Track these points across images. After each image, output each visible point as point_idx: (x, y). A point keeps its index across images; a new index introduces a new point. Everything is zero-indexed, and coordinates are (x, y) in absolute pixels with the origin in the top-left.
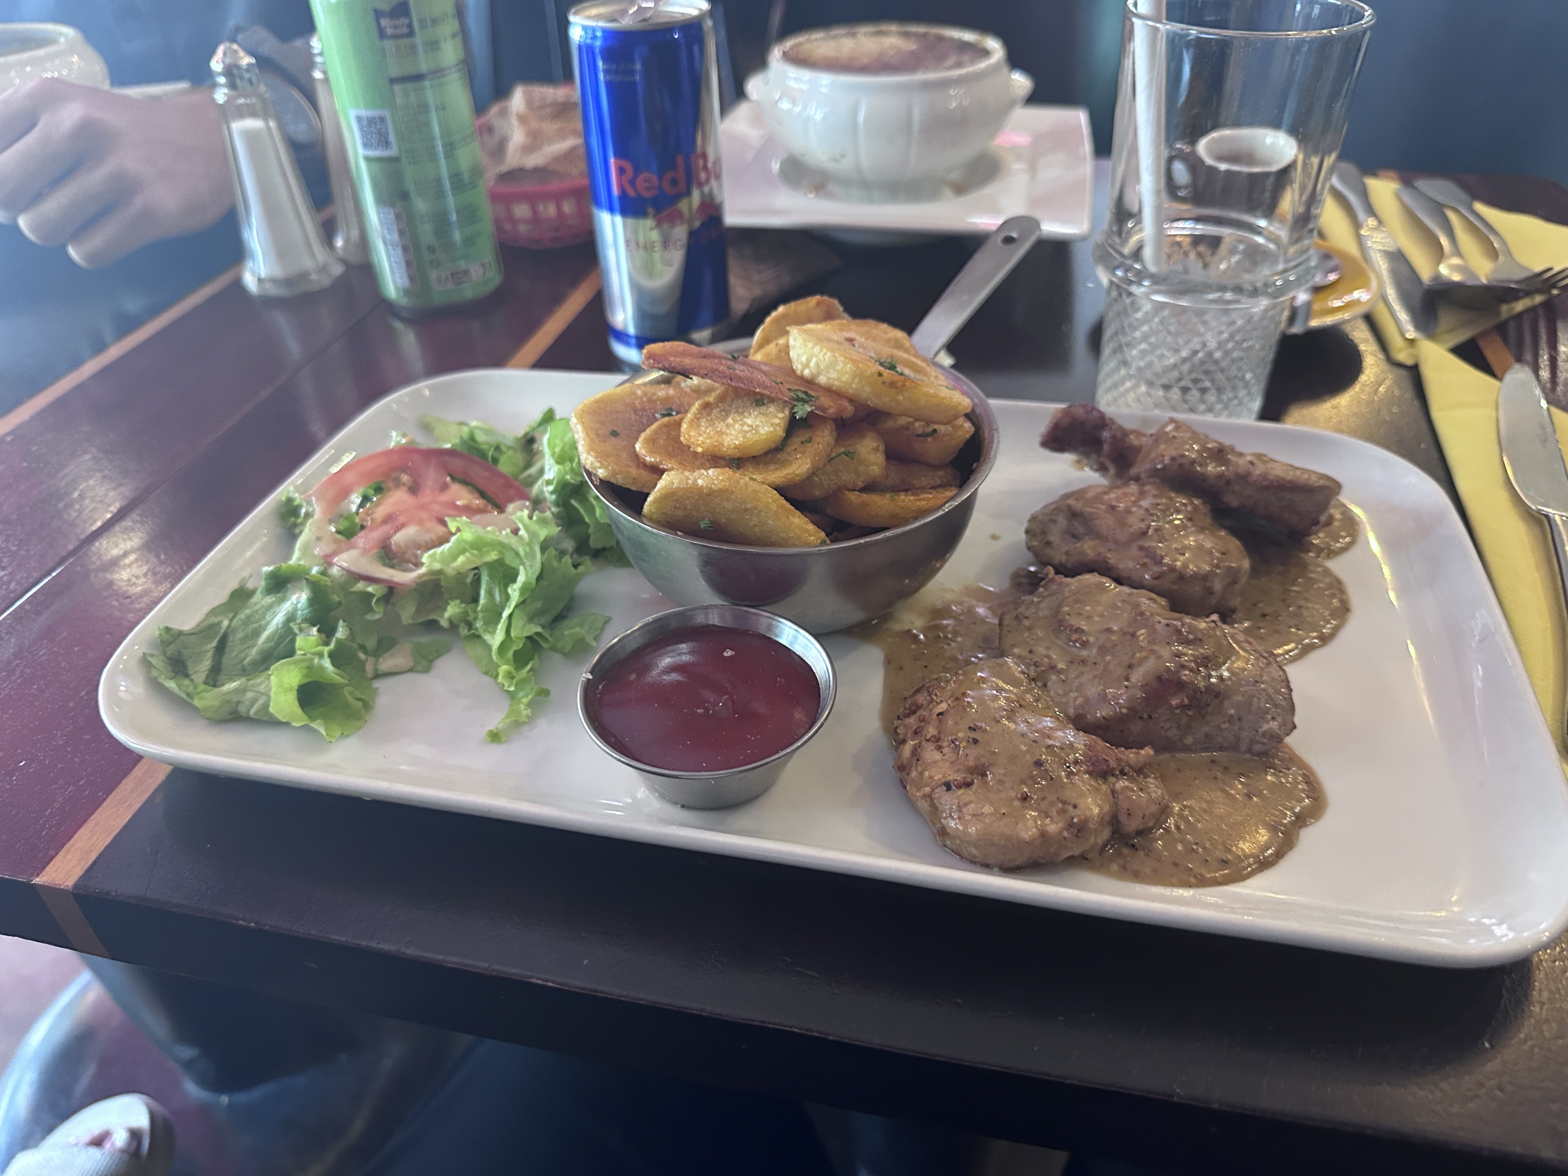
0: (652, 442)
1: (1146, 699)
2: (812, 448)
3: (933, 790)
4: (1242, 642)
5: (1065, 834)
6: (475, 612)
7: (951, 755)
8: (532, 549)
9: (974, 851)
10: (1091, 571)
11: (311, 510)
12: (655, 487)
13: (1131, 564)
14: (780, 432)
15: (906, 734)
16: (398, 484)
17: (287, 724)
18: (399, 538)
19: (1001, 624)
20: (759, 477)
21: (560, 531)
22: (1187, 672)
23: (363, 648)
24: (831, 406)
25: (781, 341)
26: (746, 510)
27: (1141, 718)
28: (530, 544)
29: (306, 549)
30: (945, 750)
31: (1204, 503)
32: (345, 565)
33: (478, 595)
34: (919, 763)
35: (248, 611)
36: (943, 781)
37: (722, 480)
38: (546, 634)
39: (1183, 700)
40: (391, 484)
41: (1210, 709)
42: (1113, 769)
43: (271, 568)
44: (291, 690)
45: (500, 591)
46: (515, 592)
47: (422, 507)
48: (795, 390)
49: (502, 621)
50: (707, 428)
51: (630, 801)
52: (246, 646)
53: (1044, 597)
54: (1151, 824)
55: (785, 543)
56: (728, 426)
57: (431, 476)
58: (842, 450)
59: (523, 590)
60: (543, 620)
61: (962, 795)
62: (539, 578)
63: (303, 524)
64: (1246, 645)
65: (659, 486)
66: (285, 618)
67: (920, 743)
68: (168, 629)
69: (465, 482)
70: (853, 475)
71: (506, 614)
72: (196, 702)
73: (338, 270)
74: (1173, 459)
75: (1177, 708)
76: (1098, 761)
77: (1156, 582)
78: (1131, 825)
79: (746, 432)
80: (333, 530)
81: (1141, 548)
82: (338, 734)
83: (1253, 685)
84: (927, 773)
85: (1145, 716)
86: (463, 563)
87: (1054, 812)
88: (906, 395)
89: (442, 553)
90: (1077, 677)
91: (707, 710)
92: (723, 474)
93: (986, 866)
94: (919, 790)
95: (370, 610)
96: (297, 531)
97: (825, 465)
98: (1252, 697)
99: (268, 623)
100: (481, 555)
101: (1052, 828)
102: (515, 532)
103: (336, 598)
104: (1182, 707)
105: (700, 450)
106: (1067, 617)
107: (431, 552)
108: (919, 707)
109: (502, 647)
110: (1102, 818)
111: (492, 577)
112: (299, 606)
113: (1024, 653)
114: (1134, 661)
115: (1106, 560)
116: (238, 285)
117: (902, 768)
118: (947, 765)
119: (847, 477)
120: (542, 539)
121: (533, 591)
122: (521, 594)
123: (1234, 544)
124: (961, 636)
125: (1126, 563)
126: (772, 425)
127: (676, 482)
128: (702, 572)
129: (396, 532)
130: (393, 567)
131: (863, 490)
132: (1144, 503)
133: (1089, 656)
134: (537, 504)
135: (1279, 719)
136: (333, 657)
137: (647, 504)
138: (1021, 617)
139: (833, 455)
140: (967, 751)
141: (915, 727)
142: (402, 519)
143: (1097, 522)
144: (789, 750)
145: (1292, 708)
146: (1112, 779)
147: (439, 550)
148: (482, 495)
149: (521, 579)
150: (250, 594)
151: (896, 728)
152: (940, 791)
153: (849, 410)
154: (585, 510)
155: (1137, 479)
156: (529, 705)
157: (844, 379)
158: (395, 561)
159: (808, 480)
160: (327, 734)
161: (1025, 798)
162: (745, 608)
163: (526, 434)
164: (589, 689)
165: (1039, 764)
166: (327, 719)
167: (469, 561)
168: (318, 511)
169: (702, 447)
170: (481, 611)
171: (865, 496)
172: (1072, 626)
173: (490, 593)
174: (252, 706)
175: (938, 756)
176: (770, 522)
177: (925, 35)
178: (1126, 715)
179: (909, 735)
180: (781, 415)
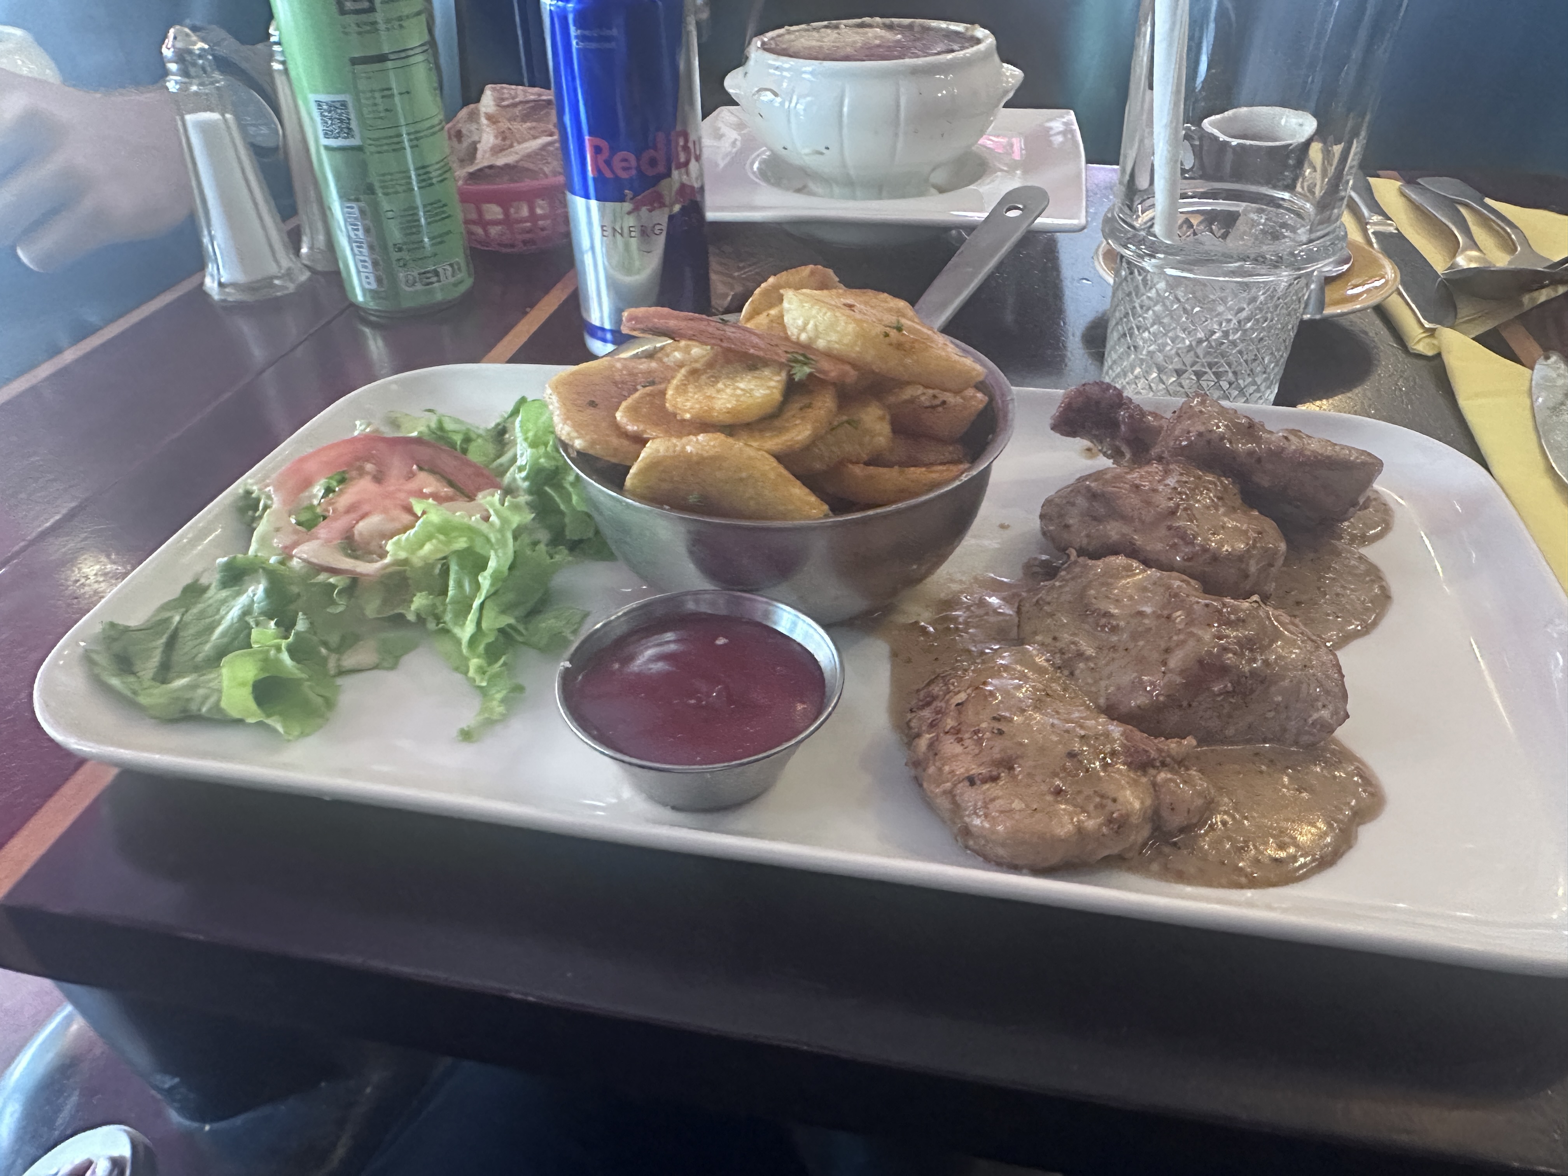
0: (634, 412)
1: (1186, 686)
2: (812, 414)
3: (955, 785)
4: (1288, 624)
5: (1104, 830)
6: (444, 604)
7: (973, 747)
8: (503, 536)
9: (1001, 851)
10: (1116, 553)
11: (269, 502)
12: (638, 457)
13: (1159, 546)
14: (777, 396)
15: (920, 727)
16: (362, 472)
17: (239, 722)
18: (363, 527)
19: (1019, 612)
20: (755, 444)
21: (534, 519)
22: (1230, 655)
23: (325, 644)
24: (832, 371)
25: (773, 312)
26: (741, 480)
27: (1181, 706)
28: (501, 530)
29: (265, 541)
30: (967, 742)
31: (1234, 483)
32: (305, 556)
33: (447, 586)
34: (937, 757)
35: (200, 606)
36: (966, 775)
37: (714, 446)
38: (521, 628)
39: (1226, 686)
40: (354, 473)
41: (1254, 696)
42: (1154, 759)
43: (226, 559)
44: (243, 684)
45: (470, 582)
46: (485, 580)
47: (388, 496)
48: (792, 352)
49: (472, 611)
50: (695, 393)
51: (614, 801)
52: (198, 641)
53: (1067, 581)
54: (1194, 821)
55: (784, 516)
56: (718, 391)
57: (397, 466)
58: (845, 418)
59: (496, 577)
60: (517, 613)
61: (988, 789)
62: (511, 568)
63: (261, 517)
64: (1291, 627)
65: (642, 455)
66: (240, 612)
67: (937, 736)
68: (112, 625)
69: (433, 471)
70: (857, 447)
71: (476, 603)
72: (143, 700)
73: (305, 276)
74: (1200, 434)
75: (1220, 694)
76: (1137, 751)
77: (1187, 564)
78: (1175, 821)
79: (739, 396)
80: (293, 521)
81: (1170, 528)
82: (296, 733)
83: (1302, 670)
84: (947, 768)
85: (1185, 704)
86: (432, 552)
87: (1091, 808)
88: (915, 357)
89: (407, 539)
90: (1107, 664)
91: (699, 700)
92: (716, 439)
93: (1014, 868)
94: (938, 786)
95: (333, 603)
96: (254, 525)
97: (826, 433)
98: (1300, 682)
99: (223, 618)
100: (449, 542)
101: (1091, 824)
102: (486, 519)
103: (295, 589)
104: (1226, 693)
105: (688, 416)
106: (1094, 601)
107: (395, 538)
108: (934, 698)
109: (473, 641)
110: (1145, 813)
111: (462, 567)
112: (255, 599)
113: (1049, 640)
114: (1173, 644)
115: (1134, 541)
116: (200, 290)
117: (917, 764)
118: (969, 758)
119: (849, 448)
120: (514, 525)
121: (505, 580)
122: (492, 585)
123: (1269, 526)
124: (973, 627)
125: (1155, 545)
126: (769, 388)
127: (662, 449)
128: (691, 553)
129: (357, 522)
130: (356, 558)
131: (868, 464)
132: (1171, 481)
133: (1119, 641)
134: (509, 491)
135: (1331, 707)
136: (292, 651)
137: (629, 476)
138: (1041, 602)
139: (836, 423)
140: (991, 743)
141: (929, 721)
142: (366, 508)
143: (1120, 502)
144: (793, 742)
145: (1345, 696)
146: (1152, 771)
147: (404, 537)
148: (451, 484)
149: (492, 564)
150: (205, 589)
151: (910, 721)
152: (963, 787)
153: (852, 375)
154: (561, 497)
155: (1160, 459)
156: (503, 701)
157: (845, 341)
158: (359, 553)
159: (808, 448)
160: (285, 732)
161: (1058, 792)
162: (739, 594)
163: (498, 424)
164: (567, 678)
165: (1072, 755)
166: (285, 717)
167: (436, 550)
168: (276, 503)
169: (690, 413)
170: (450, 603)
171: (872, 470)
172: (1100, 609)
173: (459, 585)
174: (203, 703)
175: (958, 749)
176: (766, 492)
177: (910, 27)
178: (1163, 703)
179: (924, 728)
180: (777, 378)
